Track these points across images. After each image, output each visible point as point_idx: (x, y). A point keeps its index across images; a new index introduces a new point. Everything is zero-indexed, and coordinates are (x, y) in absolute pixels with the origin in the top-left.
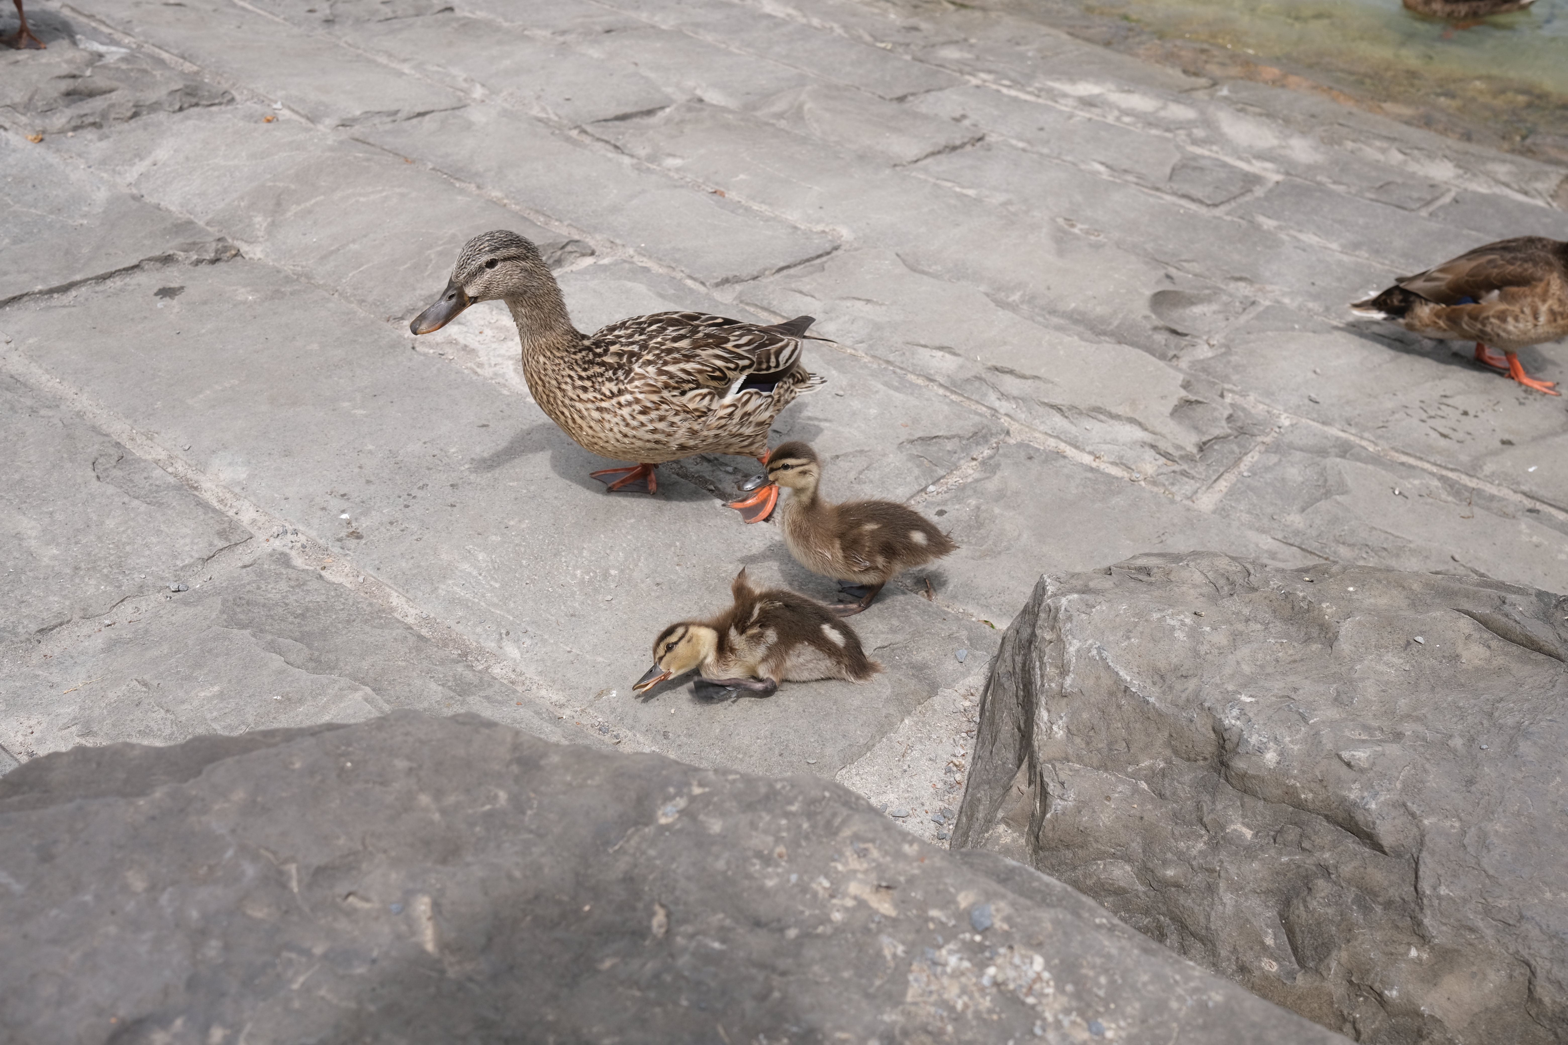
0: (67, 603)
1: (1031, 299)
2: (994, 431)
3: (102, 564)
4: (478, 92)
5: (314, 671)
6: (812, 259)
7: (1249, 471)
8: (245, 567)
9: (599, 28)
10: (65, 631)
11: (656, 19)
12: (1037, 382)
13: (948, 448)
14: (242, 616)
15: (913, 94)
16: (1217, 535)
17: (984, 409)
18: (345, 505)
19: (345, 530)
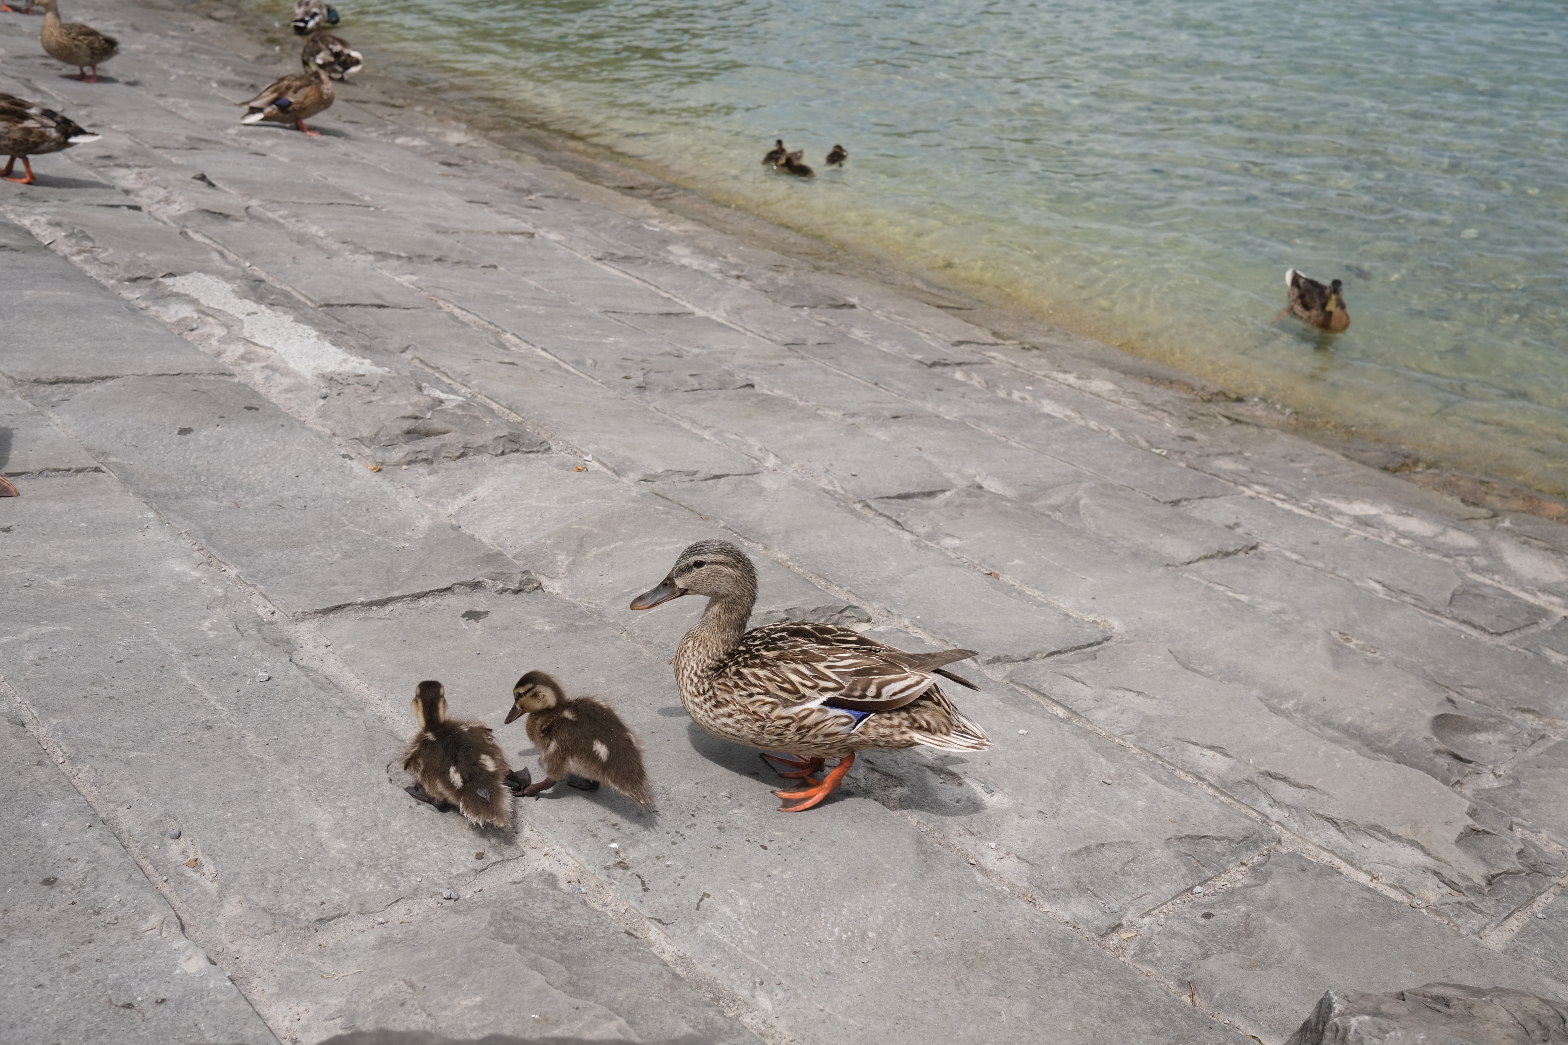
0: (347, 896)
1: (1305, 709)
2: (1265, 837)
3: (383, 862)
4: (771, 462)
5: (572, 994)
6: (1083, 647)
7: (1543, 912)
8: (515, 883)
9: (887, 414)
10: (341, 923)
11: (941, 410)
12: (1312, 792)
13: (1217, 850)
14: (507, 931)
15: (1186, 499)
16: (1510, 977)
17: (1255, 814)
18: (616, 835)
19: (613, 859)
